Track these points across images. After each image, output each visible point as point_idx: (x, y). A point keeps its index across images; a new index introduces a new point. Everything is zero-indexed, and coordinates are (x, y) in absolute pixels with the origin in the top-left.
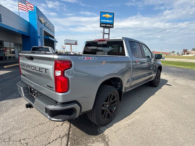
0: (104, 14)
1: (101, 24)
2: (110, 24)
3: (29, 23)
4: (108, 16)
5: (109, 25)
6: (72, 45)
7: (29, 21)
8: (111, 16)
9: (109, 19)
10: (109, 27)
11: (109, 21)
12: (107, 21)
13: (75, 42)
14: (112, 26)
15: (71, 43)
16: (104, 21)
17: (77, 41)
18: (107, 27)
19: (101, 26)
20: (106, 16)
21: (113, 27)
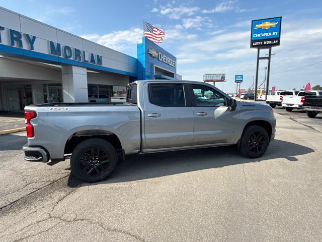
0: (258, 24)
1: (252, 42)
2: (273, 39)
3: (137, 60)
4: (268, 24)
5: (270, 42)
6: (216, 82)
7: (136, 58)
8: (273, 24)
9: (271, 29)
10: (269, 44)
11: (270, 34)
12: (266, 34)
13: (221, 76)
14: (277, 42)
15: (215, 78)
16: (259, 35)
17: (224, 74)
18: (266, 45)
19: (252, 46)
20: (264, 25)
21: (278, 44)
